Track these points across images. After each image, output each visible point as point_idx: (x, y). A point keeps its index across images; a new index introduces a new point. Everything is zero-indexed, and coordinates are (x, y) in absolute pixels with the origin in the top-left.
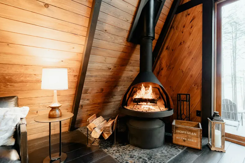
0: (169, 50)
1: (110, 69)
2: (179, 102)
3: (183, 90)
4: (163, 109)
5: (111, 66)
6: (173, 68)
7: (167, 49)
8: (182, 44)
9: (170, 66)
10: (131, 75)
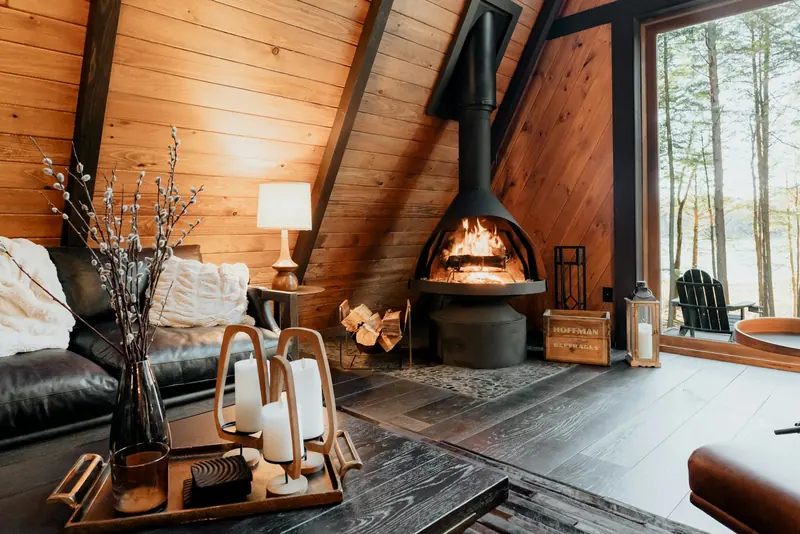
0: (530, 132)
1: (381, 184)
2: (559, 266)
3: (569, 239)
4: (521, 280)
5: (383, 176)
6: (543, 180)
7: (524, 129)
8: (565, 118)
9: (533, 176)
10: (427, 200)
